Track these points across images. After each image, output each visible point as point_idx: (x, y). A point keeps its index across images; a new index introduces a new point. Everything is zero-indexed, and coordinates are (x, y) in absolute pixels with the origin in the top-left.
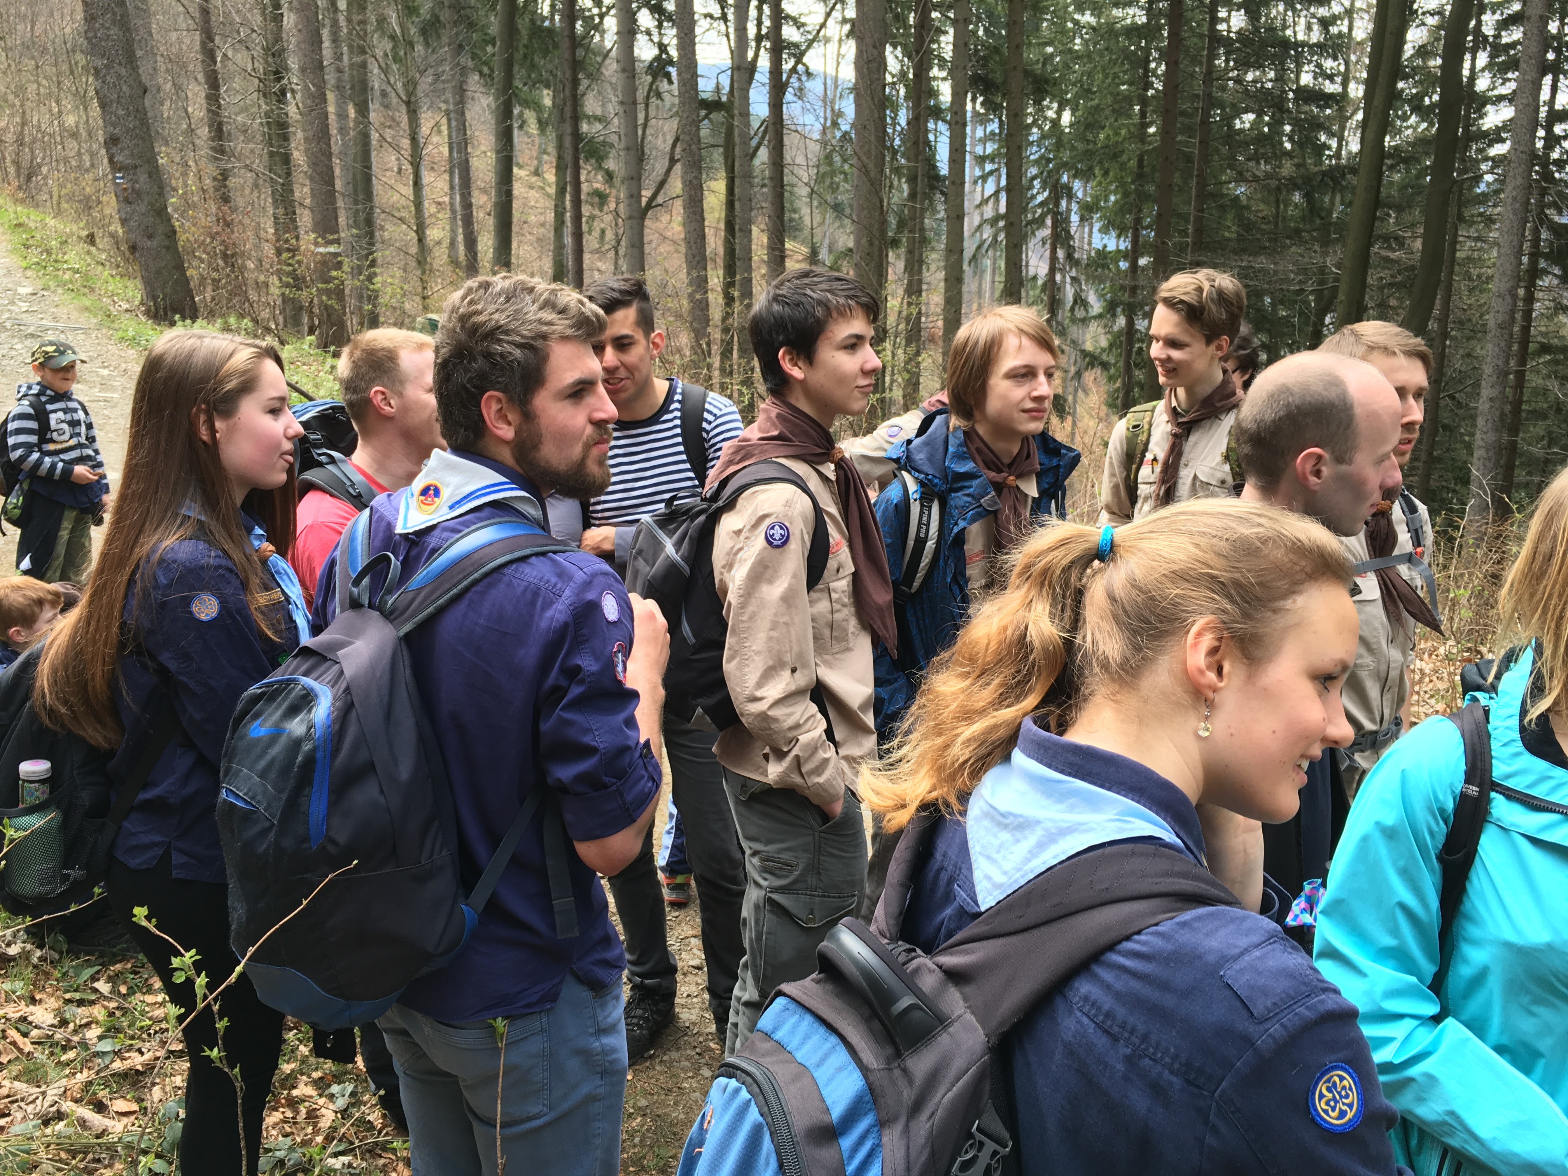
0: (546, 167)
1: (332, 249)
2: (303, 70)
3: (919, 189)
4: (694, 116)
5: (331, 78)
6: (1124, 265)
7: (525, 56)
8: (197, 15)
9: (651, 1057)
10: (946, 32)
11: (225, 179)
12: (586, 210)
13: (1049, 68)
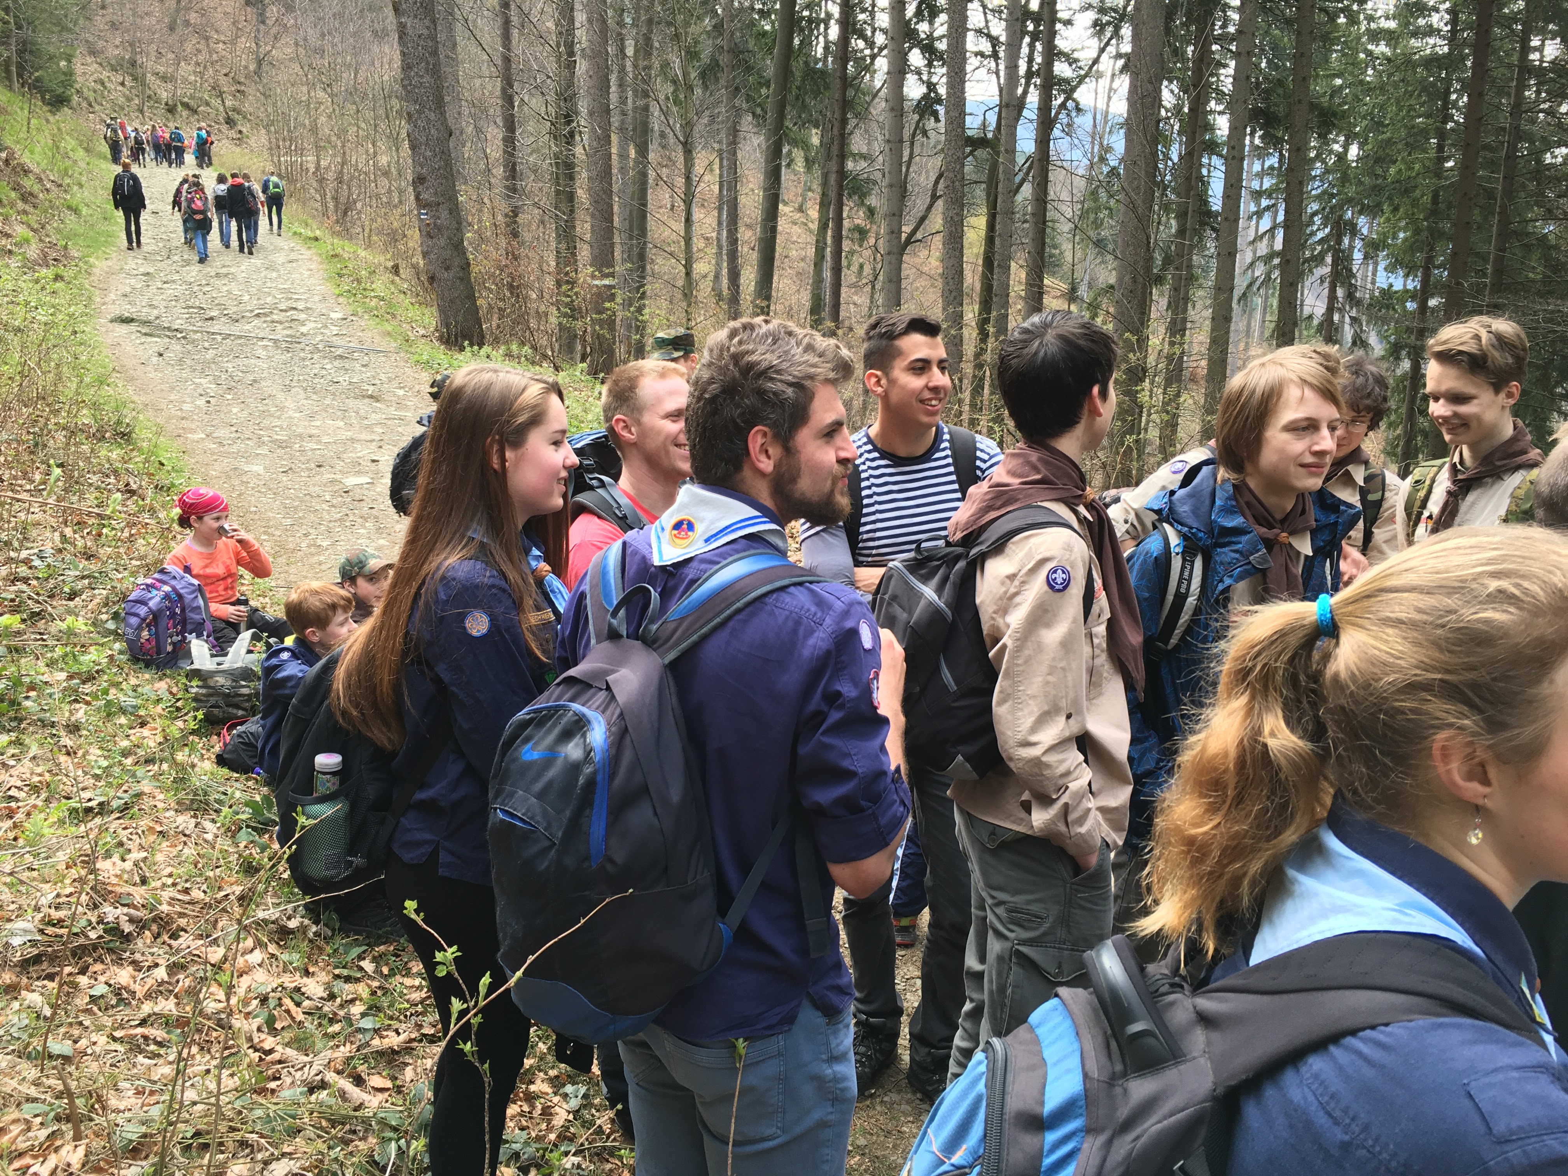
0: (809, 204)
1: (607, 282)
2: (591, 113)
3: (1188, 225)
4: (959, 154)
5: (615, 120)
6: (1411, 306)
7: (797, 98)
8: (499, 62)
9: (872, 1096)
10: (1225, 66)
11: (516, 216)
12: (846, 245)
13: (1337, 100)
